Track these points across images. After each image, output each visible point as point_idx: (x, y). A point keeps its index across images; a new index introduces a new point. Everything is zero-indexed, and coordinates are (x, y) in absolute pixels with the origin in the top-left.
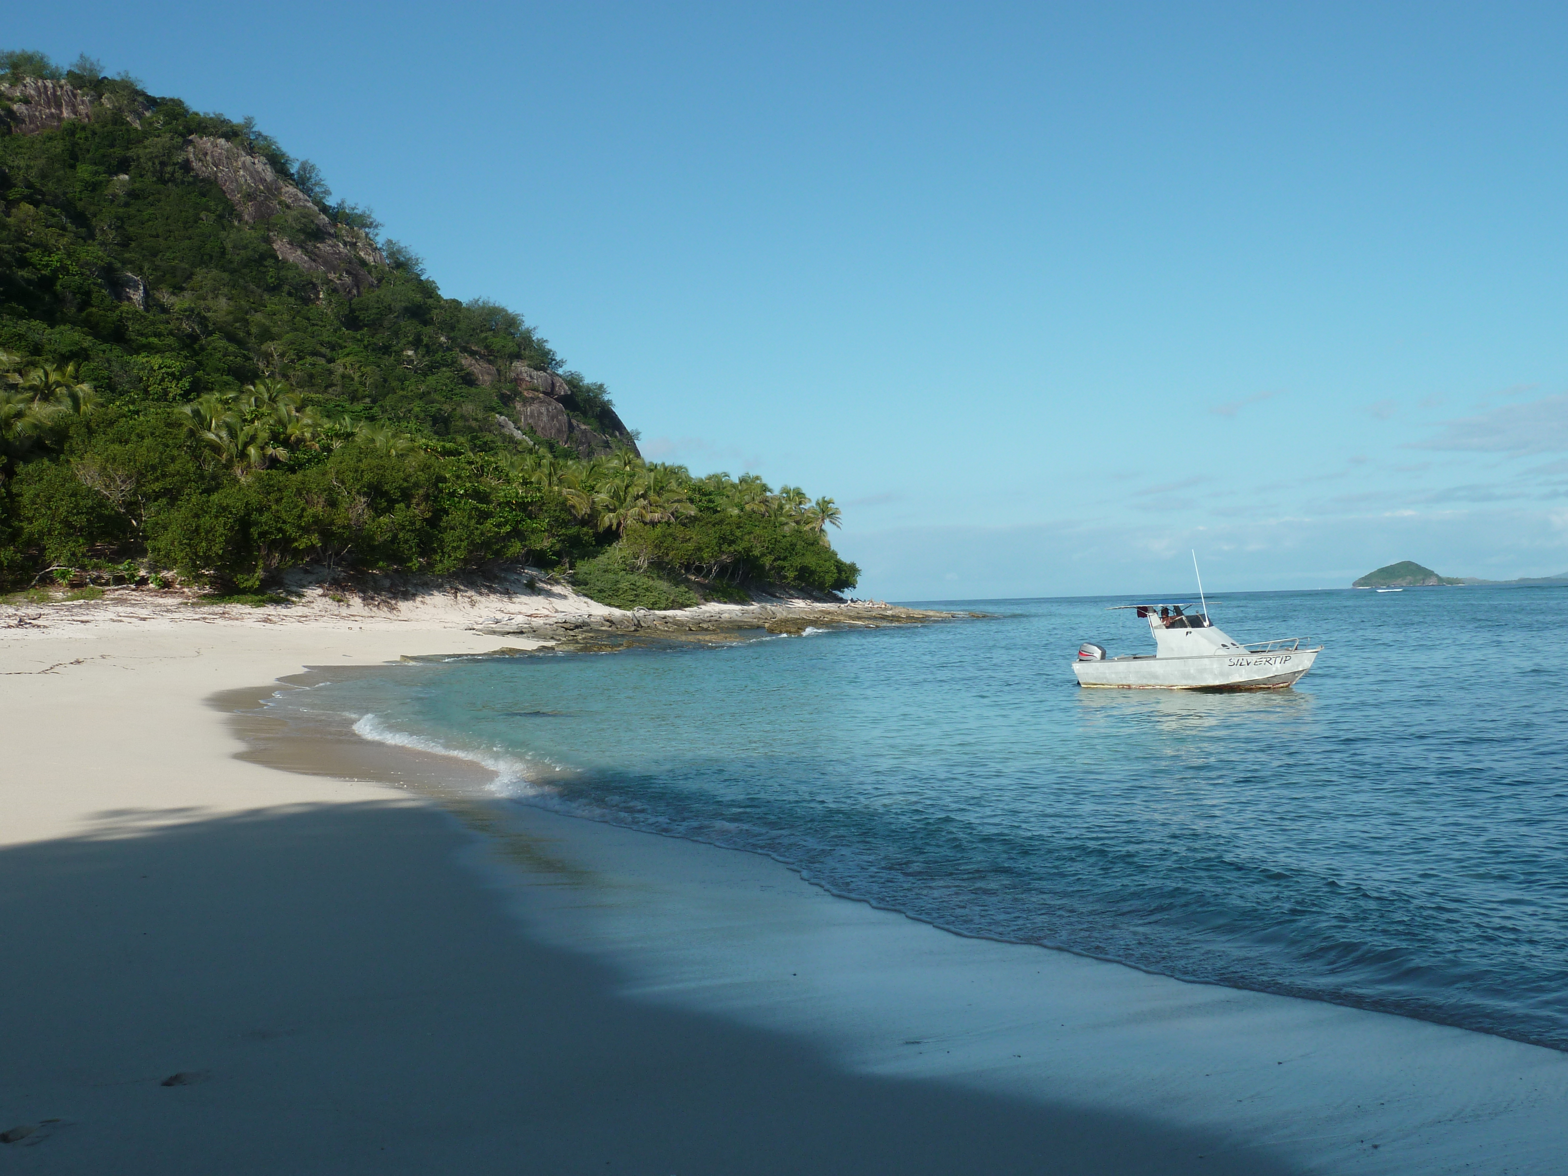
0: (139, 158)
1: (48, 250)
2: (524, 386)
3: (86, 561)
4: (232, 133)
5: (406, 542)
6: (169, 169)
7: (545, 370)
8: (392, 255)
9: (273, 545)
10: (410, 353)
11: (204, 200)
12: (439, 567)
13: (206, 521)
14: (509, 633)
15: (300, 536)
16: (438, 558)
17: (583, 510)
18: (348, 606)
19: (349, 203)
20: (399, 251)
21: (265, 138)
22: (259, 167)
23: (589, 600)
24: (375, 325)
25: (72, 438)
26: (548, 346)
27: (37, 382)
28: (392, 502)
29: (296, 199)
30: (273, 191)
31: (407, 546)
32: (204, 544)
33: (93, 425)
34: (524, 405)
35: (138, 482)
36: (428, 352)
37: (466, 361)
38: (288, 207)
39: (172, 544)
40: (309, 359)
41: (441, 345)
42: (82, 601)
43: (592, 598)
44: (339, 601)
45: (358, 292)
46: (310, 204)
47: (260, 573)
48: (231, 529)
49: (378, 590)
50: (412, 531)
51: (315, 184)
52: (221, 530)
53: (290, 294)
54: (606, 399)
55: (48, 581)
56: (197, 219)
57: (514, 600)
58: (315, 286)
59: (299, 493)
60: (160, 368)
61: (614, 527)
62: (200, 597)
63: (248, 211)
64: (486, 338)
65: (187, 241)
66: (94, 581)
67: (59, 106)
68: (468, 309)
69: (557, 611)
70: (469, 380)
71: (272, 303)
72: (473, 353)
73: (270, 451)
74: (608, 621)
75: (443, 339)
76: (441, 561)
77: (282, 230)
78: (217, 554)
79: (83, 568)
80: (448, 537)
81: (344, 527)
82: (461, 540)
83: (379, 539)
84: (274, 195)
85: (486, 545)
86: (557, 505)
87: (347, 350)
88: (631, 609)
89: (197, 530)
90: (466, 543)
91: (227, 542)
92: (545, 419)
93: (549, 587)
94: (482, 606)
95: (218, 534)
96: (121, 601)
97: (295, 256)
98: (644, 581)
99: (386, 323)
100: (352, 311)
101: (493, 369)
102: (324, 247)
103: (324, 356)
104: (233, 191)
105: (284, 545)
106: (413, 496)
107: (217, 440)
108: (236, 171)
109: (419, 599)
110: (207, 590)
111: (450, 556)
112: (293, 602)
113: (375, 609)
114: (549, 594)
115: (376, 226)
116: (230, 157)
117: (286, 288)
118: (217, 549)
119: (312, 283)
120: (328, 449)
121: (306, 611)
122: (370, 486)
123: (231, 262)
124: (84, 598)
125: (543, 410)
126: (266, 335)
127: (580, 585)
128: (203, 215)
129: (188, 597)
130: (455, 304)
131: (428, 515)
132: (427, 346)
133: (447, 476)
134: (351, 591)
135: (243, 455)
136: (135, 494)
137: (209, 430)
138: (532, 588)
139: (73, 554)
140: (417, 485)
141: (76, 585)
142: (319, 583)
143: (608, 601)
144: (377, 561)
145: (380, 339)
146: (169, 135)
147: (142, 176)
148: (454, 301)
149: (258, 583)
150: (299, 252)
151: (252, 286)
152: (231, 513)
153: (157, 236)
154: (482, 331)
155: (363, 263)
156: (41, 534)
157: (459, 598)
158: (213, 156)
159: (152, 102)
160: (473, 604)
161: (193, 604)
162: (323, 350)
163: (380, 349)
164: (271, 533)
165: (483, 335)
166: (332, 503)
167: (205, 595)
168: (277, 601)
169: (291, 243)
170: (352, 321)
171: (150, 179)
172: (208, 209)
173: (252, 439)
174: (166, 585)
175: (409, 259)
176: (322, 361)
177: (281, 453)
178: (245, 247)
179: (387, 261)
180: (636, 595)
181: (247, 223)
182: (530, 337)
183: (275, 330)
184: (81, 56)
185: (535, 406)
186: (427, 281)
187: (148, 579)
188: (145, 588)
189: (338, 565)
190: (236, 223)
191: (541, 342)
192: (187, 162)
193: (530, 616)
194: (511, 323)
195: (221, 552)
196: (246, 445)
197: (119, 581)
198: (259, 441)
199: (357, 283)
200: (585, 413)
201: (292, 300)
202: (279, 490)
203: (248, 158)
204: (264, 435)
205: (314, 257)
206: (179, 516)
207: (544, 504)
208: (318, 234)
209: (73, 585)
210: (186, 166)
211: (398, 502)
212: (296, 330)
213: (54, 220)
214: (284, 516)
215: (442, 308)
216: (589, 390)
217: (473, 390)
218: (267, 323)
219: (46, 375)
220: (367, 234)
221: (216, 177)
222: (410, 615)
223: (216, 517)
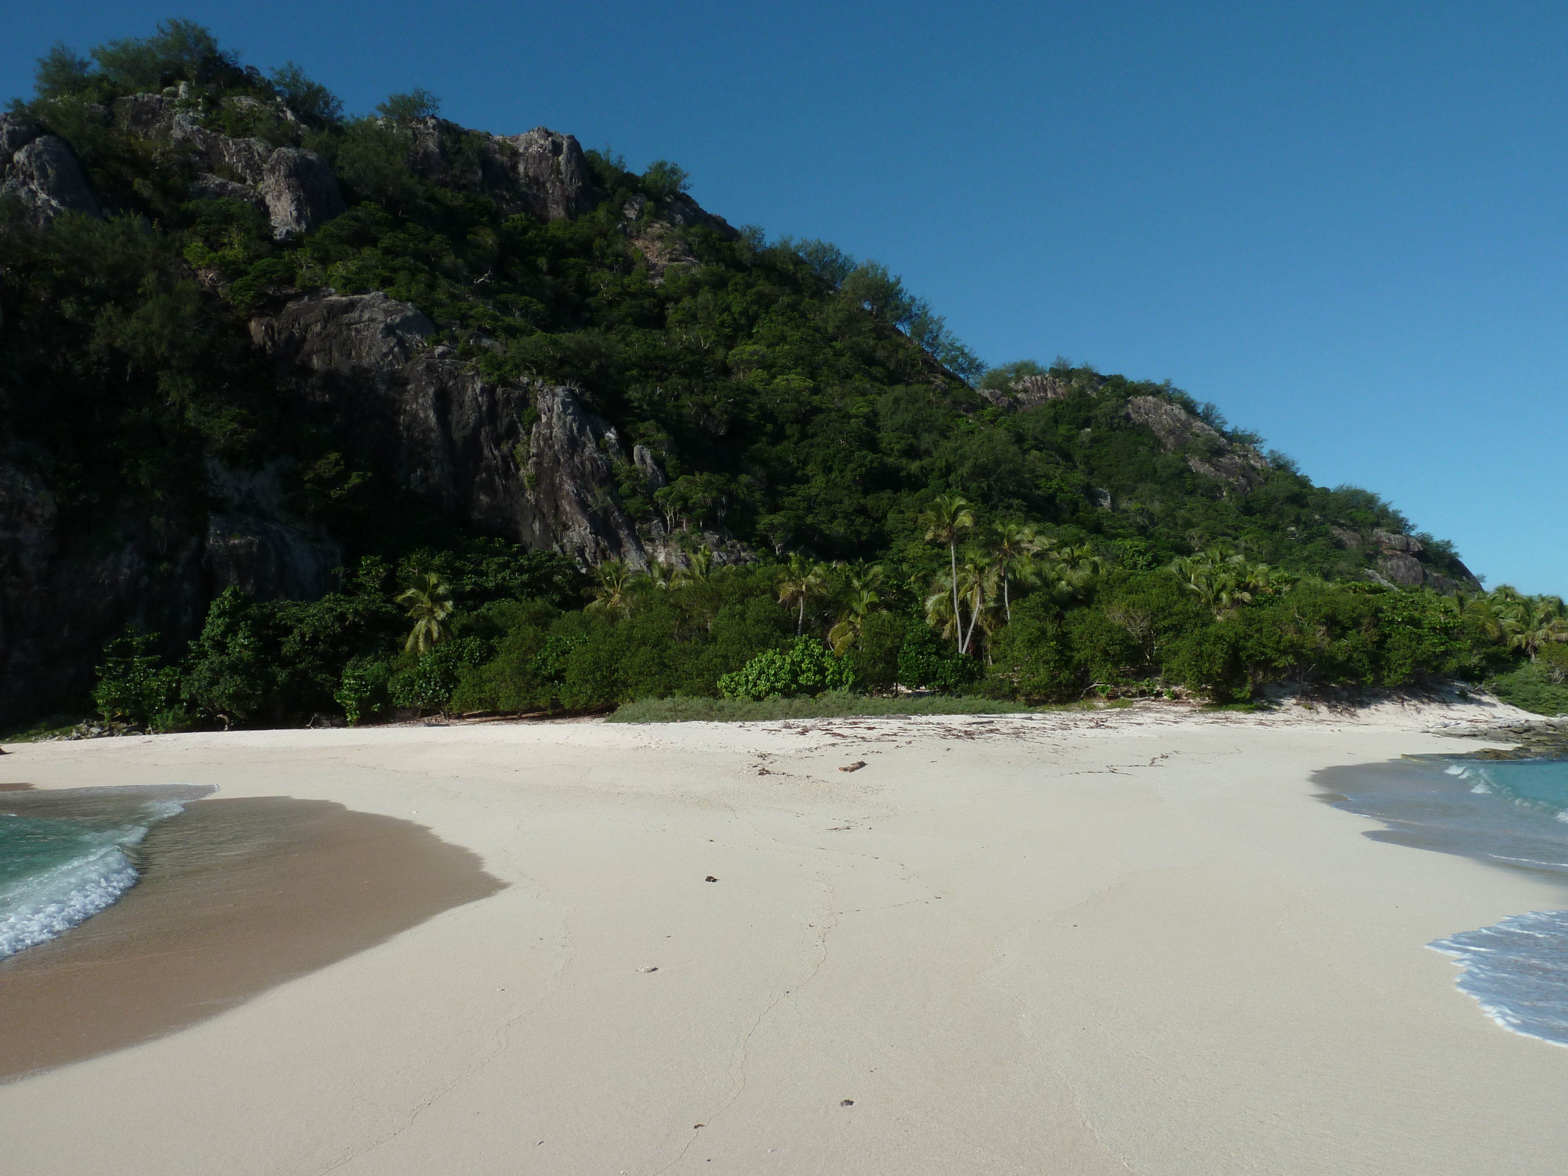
0: (1097, 416)
1: (1049, 478)
2: (1384, 546)
3: (1120, 679)
4: (1156, 391)
5: (1360, 661)
6: (1116, 421)
7: (1400, 533)
8: (1274, 460)
9: (1258, 665)
10: (1293, 529)
11: (1141, 438)
12: (1387, 680)
13: (1207, 647)
14: (1464, 736)
15: (1279, 657)
16: (1386, 674)
17: (1494, 633)
18: (1318, 713)
19: (1241, 428)
20: (1279, 457)
21: (1180, 392)
22: (1176, 411)
23: (1517, 709)
24: (1265, 512)
25: (1098, 592)
26: (1402, 515)
27: (1066, 556)
28: (1345, 629)
29: (1203, 430)
30: (1186, 426)
31: (1360, 664)
32: (1207, 665)
33: (1111, 582)
34: (1385, 561)
35: (1152, 620)
36: (1306, 527)
37: (1336, 531)
38: (1198, 436)
39: (1183, 664)
40: (1220, 539)
41: (1316, 521)
42: (1118, 709)
43: (1517, 706)
44: (1310, 709)
45: (1251, 489)
46: (1213, 432)
47: (1249, 687)
48: (1226, 653)
49: (1339, 700)
50: (1364, 652)
51: (1216, 418)
52: (1219, 654)
53: (1202, 495)
54: (1453, 551)
55: (1092, 694)
56: (1136, 451)
57: (1452, 707)
58: (1219, 488)
59: (1274, 624)
60: (1131, 548)
61: (1523, 646)
62: (1202, 706)
63: (1170, 442)
64: (1351, 513)
65: (1131, 467)
66: (1124, 694)
67: (1045, 391)
68: (1335, 493)
69: (1494, 717)
70: (1340, 545)
71: (1190, 502)
72: (1341, 526)
73: (1237, 595)
74: (1550, 725)
75: (1317, 517)
76: (1389, 676)
77: (1195, 452)
78: (1217, 672)
79: (1117, 684)
80: (1393, 656)
81: (1312, 650)
82: (1406, 659)
83: (1341, 658)
84: (1187, 429)
85: (1427, 662)
86: (1477, 629)
87: (1246, 530)
88: (1554, 715)
89: (1201, 655)
90: (1410, 660)
91: (1224, 663)
92: (1403, 570)
93: (1478, 697)
94: (1426, 713)
95: (1217, 657)
96: (1146, 709)
97: (1204, 469)
98: (1561, 691)
99: (1273, 509)
100: (1247, 503)
101: (1358, 536)
102: (1225, 460)
103: (1230, 535)
104: (1159, 429)
105: (1266, 665)
106: (1361, 624)
107: (1197, 589)
108: (1160, 417)
109: (1373, 707)
110: (1207, 700)
111: (1396, 672)
112: (1275, 710)
113: (1339, 715)
114: (1480, 703)
115: (1261, 442)
116: (1157, 407)
117: (1200, 491)
118: (1217, 669)
119: (1217, 486)
120: (1278, 592)
121: (1286, 716)
122: (1326, 617)
123: (1161, 477)
124: (1119, 707)
125: (1401, 563)
126: (1188, 524)
127: (1504, 695)
128: (1140, 448)
129: (1194, 706)
130: (1325, 491)
131: (1376, 639)
132: (1305, 523)
133: (1385, 607)
134: (1318, 700)
135: (1217, 599)
136: (1149, 630)
137: (1190, 582)
138: (1464, 698)
139: (1110, 674)
140: (1361, 616)
141: (1112, 697)
142: (1293, 695)
143: (1532, 708)
144: (1338, 676)
145: (1270, 520)
146: (1115, 399)
147: (1099, 428)
148: (1323, 488)
149: (1249, 694)
150: (1207, 466)
151: (1176, 492)
152: (1225, 640)
153: (1111, 465)
154: (1347, 509)
155: (1253, 468)
156: (1086, 660)
157: (1406, 706)
158: (1144, 409)
159: (1103, 379)
160: (1419, 711)
161: (1200, 711)
162: (1230, 531)
163: (1270, 527)
164: (1256, 656)
165: (1349, 511)
166: (1300, 631)
167: (1206, 704)
168: (1263, 709)
169: (1201, 460)
170: (1248, 510)
171: (1104, 428)
172: (1143, 444)
173: (1224, 587)
174: (1176, 698)
175: (1287, 462)
176: (1230, 539)
177: (1247, 596)
178: (1170, 467)
179: (1271, 465)
180: (1558, 704)
181: (1170, 450)
182: (1387, 510)
183: (1194, 520)
184: (1058, 357)
185: (1394, 562)
186: (1302, 476)
187: (1162, 692)
188: (1161, 699)
189: (1305, 680)
190: (1162, 451)
191: (1396, 512)
192: (1128, 414)
193: (1471, 721)
194: (1370, 501)
195: (1220, 671)
196: (1219, 591)
197: (1142, 694)
198: (1228, 588)
199: (1250, 482)
200: (1436, 564)
201: (1204, 499)
202: (1259, 622)
203: (1169, 407)
204: (1231, 584)
205: (1217, 468)
206: (1185, 645)
207: (1465, 628)
208: (1220, 452)
209: (1109, 698)
210: (1128, 417)
211: (1351, 629)
212: (1209, 519)
213: (1052, 459)
214: (1265, 641)
215: (1314, 494)
216: (1438, 546)
217: (1343, 552)
218: (1188, 515)
219: (1072, 551)
220: (1255, 448)
221: (1148, 422)
222: (1368, 721)
223: (1215, 645)
